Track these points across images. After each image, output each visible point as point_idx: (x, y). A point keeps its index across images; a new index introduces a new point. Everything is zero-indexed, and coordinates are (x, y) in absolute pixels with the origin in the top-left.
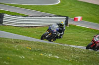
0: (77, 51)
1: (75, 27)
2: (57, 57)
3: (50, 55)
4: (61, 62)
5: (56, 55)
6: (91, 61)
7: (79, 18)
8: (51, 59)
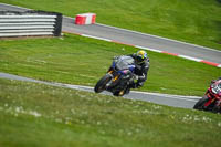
0: (85, 100)
1: (77, 39)
2: (36, 114)
3: (18, 109)
4: (44, 126)
5: (33, 109)
6: (119, 122)
7: (89, 17)
8: (20, 118)
